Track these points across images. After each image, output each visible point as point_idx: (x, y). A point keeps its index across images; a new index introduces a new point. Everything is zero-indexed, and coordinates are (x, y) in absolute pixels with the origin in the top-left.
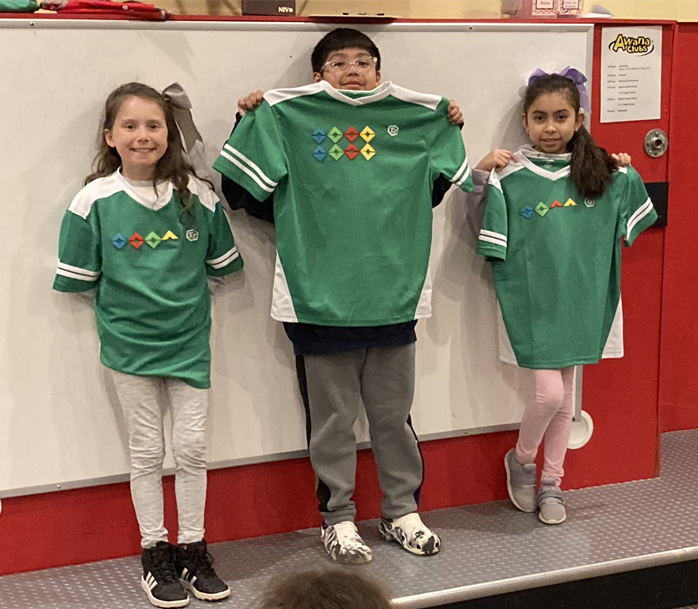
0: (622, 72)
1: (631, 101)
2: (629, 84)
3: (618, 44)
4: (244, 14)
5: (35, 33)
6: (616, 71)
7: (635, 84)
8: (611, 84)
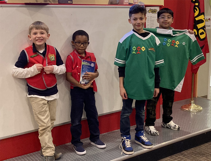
0: (151, 18)
1: (153, 25)
2: (152, 21)
3: (150, 11)
4: (59, 3)
5: (2, 8)
6: (149, 18)
7: (153, 21)
8: (148, 21)
